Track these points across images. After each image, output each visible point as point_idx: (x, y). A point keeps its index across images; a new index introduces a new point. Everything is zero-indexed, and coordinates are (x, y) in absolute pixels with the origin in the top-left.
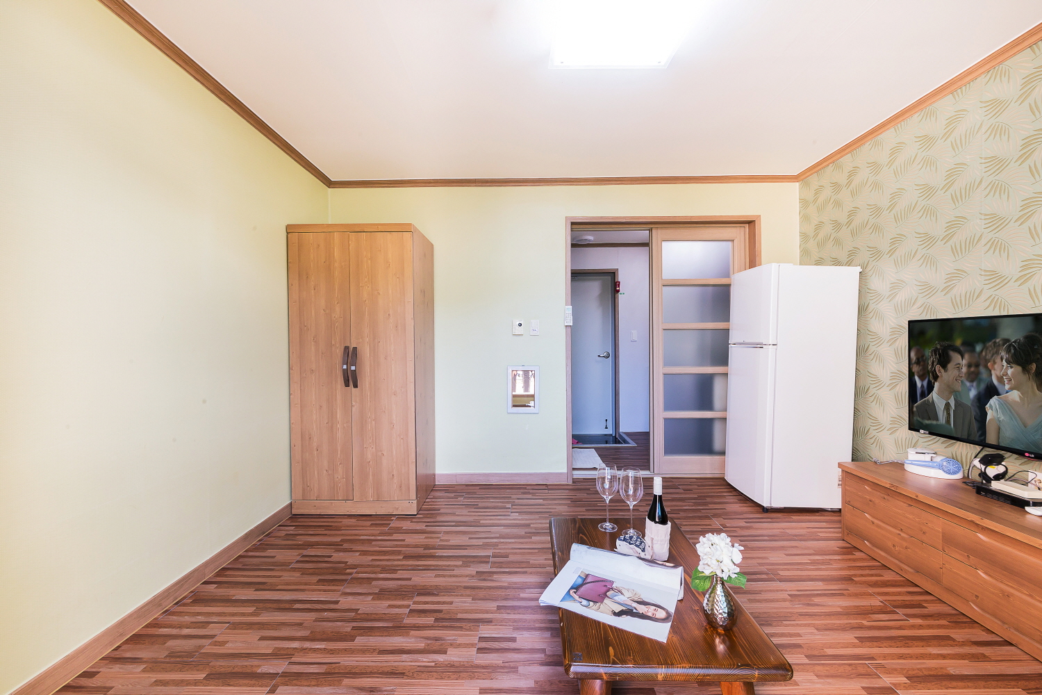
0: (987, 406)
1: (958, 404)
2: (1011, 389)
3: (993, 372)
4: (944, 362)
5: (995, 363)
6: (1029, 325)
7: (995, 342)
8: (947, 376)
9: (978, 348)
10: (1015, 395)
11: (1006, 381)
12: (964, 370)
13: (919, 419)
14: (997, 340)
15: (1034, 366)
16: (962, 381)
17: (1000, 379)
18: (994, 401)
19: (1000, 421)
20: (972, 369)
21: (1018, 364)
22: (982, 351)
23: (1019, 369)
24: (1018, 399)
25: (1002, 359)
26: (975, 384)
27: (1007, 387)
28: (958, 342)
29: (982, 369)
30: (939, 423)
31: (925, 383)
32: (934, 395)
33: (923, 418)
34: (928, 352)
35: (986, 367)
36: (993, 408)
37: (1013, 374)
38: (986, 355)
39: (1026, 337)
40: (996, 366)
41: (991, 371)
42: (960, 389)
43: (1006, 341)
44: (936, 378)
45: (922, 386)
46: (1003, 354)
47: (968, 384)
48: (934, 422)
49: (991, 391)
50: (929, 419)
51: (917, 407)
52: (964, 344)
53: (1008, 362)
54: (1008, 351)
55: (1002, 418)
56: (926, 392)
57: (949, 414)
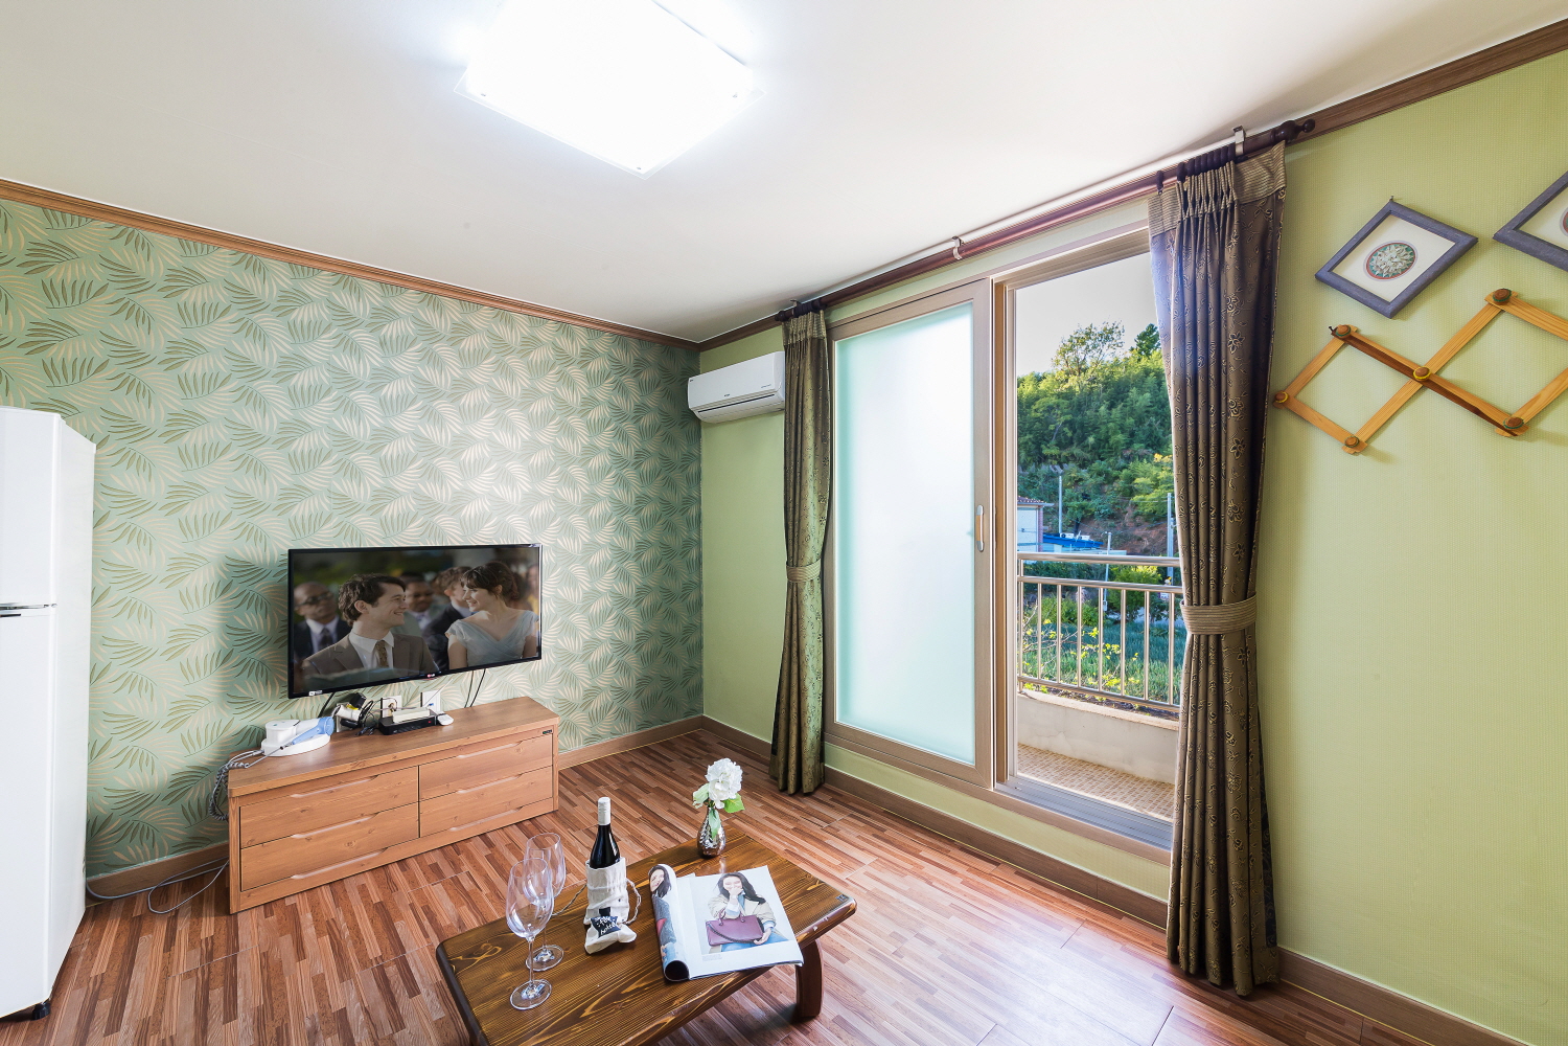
0: (448, 632)
1: (398, 639)
2: (477, 610)
3: (452, 598)
4: (371, 594)
5: (453, 589)
6: (491, 556)
7: (452, 571)
8: (373, 613)
9: (429, 577)
10: (483, 615)
11: (470, 604)
12: (408, 601)
13: (317, 676)
14: (455, 569)
15: (500, 588)
16: (406, 614)
17: (463, 604)
18: (456, 625)
19: (466, 643)
20: (422, 598)
21: (482, 587)
22: (434, 580)
23: (484, 591)
24: (486, 618)
25: (462, 585)
26: (426, 613)
27: (472, 609)
28: (396, 573)
29: (435, 597)
30: (362, 670)
31: (332, 626)
32: (354, 637)
33: (328, 672)
34: (335, 588)
35: (442, 594)
36: (455, 634)
37: (477, 596)
38: (440, 583)
39: (489, 565)
40: (455, 592)
41: (448, 597)
42: (403, 622)
43: (465, 569)
44: (355, 616)
45: (325, 631)
46: (463, 580)
47: (416, 615)
48: (355, 671)
49: (452, 616)
50: (344, 669)
51: (310, 661)
52: (405, 574)
53: (470, 586)
54: (470, 576)
55: (469, 639)
56: (335, 637)
57: (383, 656)
